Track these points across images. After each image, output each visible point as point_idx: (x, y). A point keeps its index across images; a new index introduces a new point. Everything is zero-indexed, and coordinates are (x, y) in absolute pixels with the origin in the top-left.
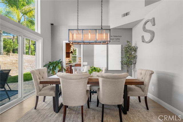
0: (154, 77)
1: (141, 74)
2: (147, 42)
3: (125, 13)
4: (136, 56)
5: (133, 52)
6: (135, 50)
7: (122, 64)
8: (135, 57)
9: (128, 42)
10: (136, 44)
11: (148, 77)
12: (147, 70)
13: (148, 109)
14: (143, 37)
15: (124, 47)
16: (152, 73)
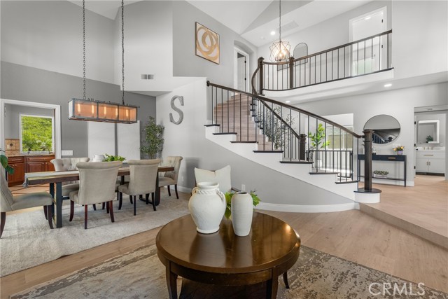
0: (183, 165)
1: (171, 162)
2: (175, 123)
3: (148, 74)
4: (163, 139)
5: (158, 134)
6: (161, 130)
7: (141, 151)
8: (161, 141)
9: (151, 118)
10: (162, 122)
11: (178, 163)
12: (176, 157)
13: (178, 198)
14: (171, 115)
15: (144, 125)
16: (181, 159)
